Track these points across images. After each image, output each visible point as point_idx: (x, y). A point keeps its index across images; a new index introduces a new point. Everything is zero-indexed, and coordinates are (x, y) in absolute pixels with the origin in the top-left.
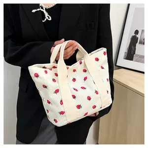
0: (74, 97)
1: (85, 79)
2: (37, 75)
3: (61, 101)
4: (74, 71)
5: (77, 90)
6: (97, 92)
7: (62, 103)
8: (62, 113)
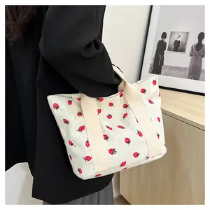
0: (106, 137)
1: (125, 116)
2: (56, 106)
3: (87, 142)
4: (111, 105)
5: (111, 129)
6: (140, 134)
7: (88, 144)
8: (88, 159)
